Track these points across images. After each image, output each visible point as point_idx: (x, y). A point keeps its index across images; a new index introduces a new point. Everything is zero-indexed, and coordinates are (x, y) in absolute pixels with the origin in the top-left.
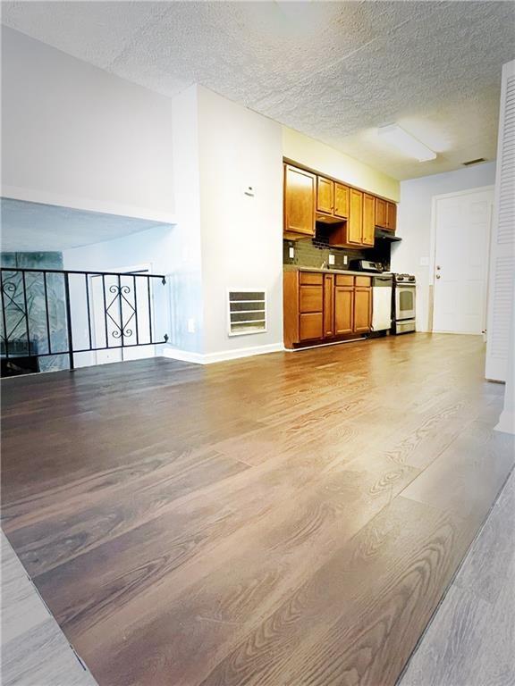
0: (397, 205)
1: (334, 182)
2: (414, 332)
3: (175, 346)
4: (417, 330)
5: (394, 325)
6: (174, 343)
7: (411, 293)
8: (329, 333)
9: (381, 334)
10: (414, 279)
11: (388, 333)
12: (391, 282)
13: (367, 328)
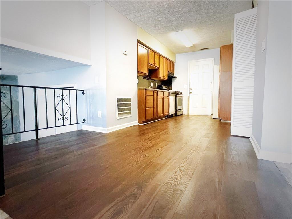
0: (175, 63)
1: (155, 52)
2: (182, 115)
3: (90, 124)
4: (183, 114)
5: (176, 112)
6: (89, 122)
7: (181, 99)
8: (155, 116)
9: (172, 116)
10: (182, 94)
11: (174, 115)
12: (175, 94)
13: (168, 113)
